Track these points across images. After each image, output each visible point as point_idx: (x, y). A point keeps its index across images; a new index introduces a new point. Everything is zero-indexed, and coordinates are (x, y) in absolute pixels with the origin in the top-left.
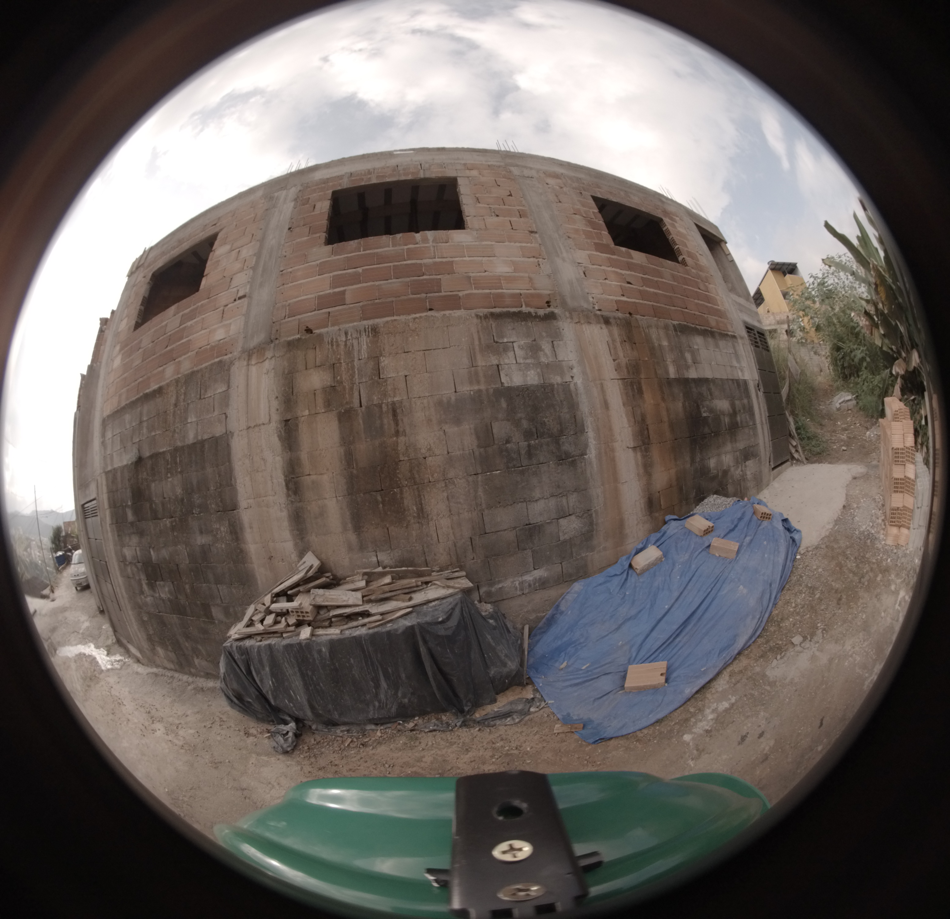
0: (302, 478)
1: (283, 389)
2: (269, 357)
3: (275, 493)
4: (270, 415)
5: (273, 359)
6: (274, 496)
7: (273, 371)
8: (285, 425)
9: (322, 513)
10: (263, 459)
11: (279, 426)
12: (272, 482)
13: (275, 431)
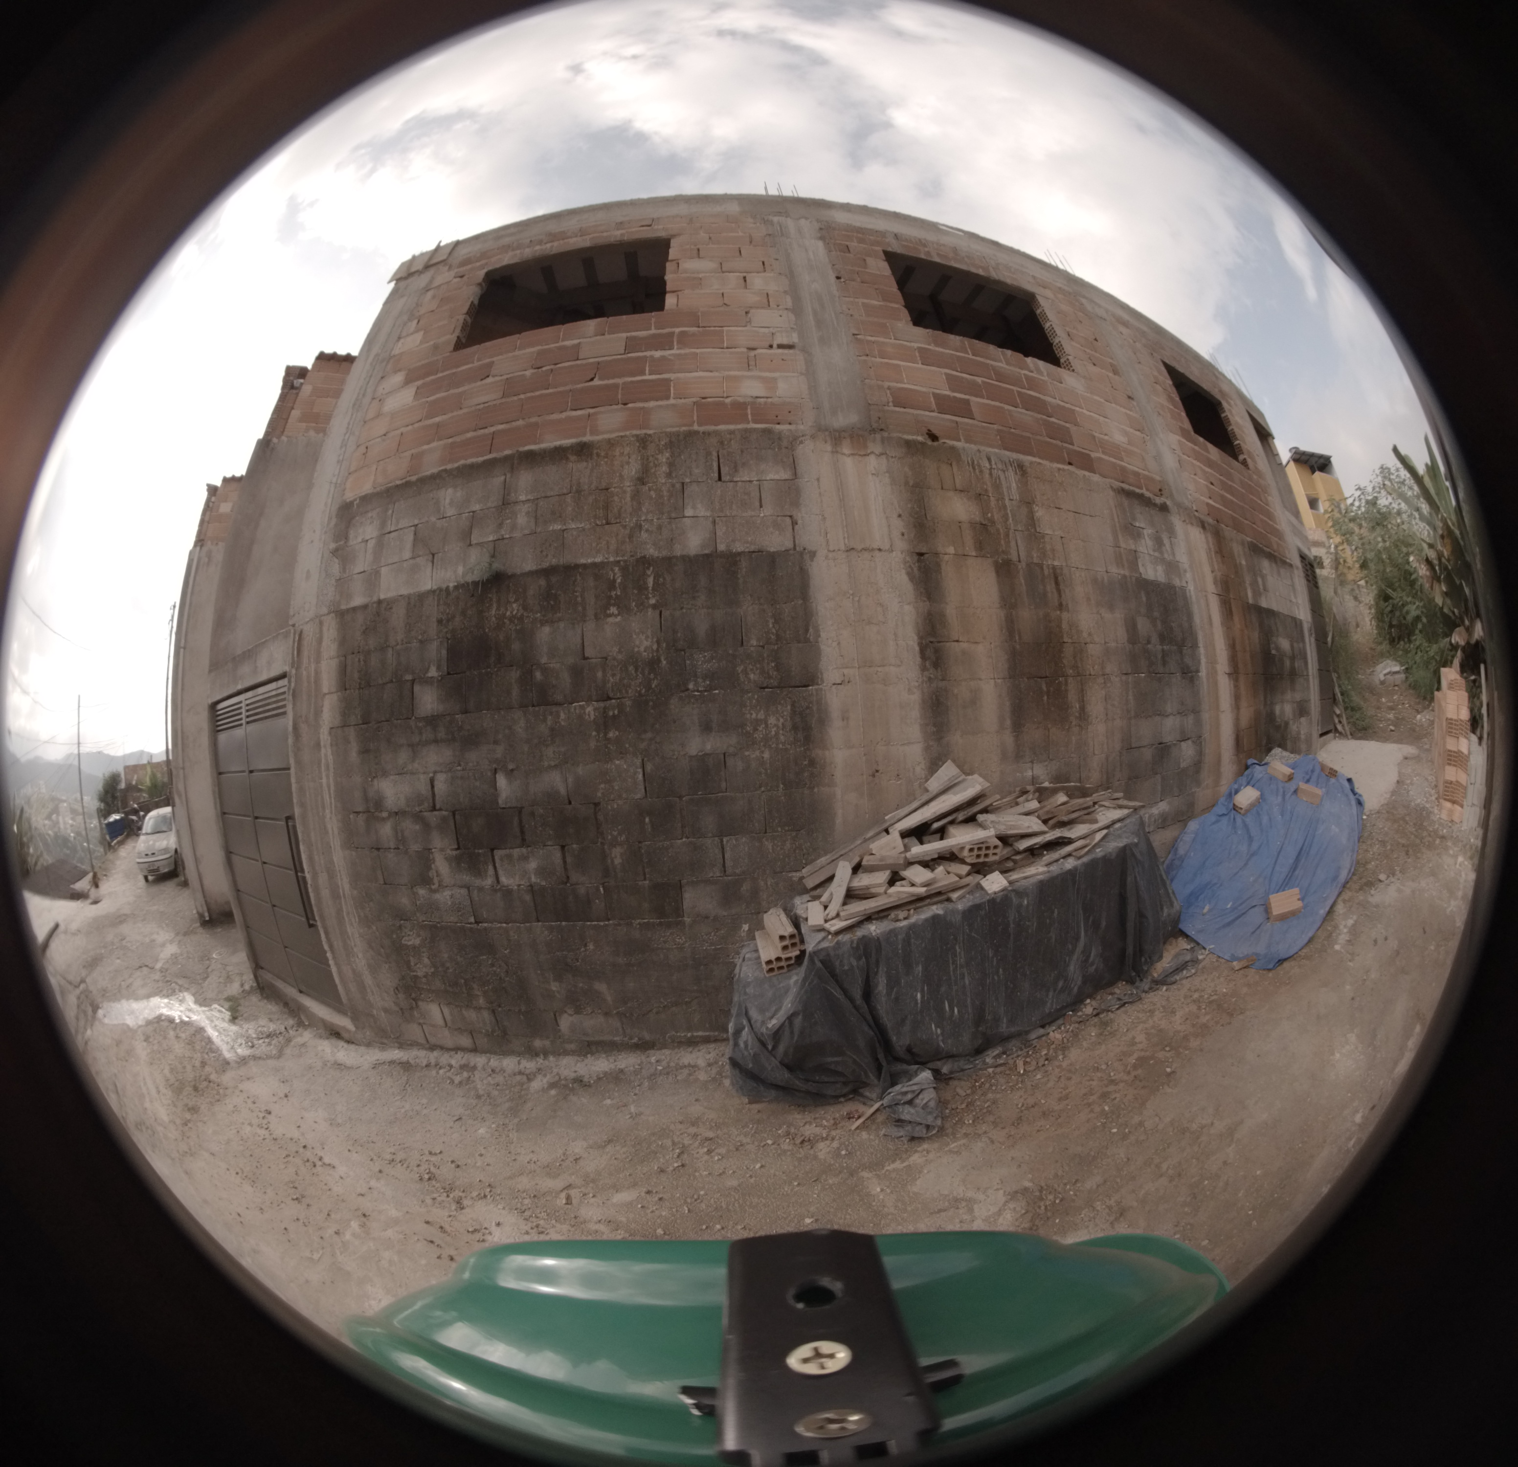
0: (948, 644)
1: (909, 506)
2: (877, 453)
3: (902, 662)
4: (891, 539)
5: (884, 457)
6: (899, 666)
7: (887, 475)
8: (918, 561)
9: (974, 701)
10: (881, 605)
11: (908, 559)
12: (897, 645)
13: (902, 566)
